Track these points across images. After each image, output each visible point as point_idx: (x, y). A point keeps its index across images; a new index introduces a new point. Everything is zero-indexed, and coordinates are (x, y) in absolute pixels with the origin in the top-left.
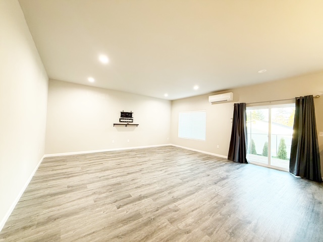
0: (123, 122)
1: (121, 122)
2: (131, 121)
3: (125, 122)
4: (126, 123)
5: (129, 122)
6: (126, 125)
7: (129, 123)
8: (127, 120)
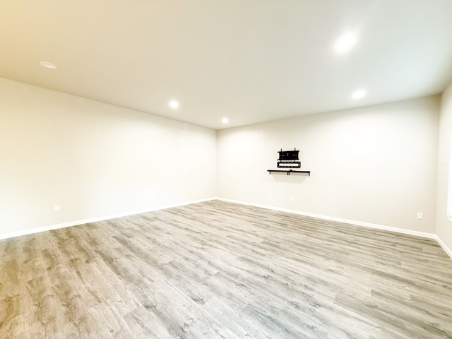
0: (283, 167)
1: (281, 167)
2: (297, 165)
3: (287, 167)
4: (288, 169)
5: (294, 167)
6: (288, 172)
7: (294, 169)
8: (289, 164)
